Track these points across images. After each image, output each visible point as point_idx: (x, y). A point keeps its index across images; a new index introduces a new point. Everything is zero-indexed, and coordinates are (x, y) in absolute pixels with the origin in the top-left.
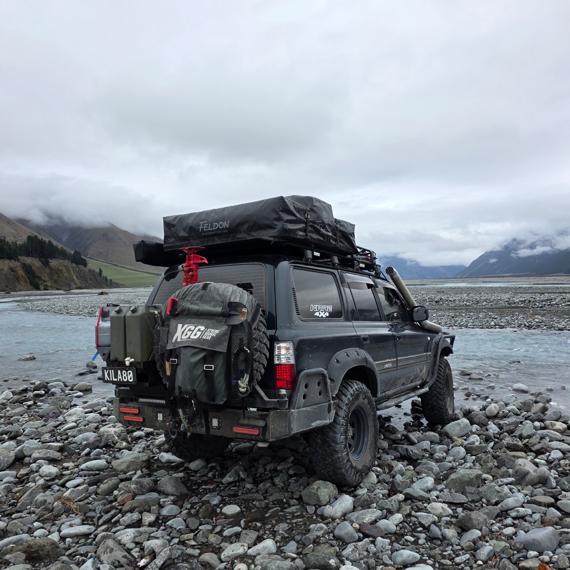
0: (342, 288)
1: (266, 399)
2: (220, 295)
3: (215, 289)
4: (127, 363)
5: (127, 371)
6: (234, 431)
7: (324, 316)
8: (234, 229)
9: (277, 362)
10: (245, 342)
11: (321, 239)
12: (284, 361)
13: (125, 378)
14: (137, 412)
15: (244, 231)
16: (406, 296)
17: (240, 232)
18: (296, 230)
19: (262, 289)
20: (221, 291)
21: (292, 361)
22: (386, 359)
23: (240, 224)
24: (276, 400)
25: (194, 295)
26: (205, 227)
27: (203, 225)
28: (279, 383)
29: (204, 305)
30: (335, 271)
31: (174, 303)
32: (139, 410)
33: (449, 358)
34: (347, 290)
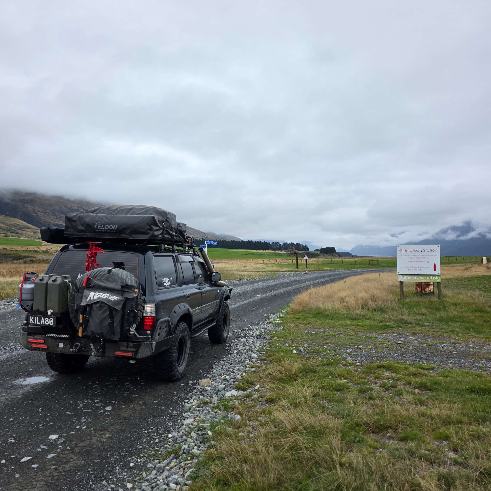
0: (177, 264)
1: (138, 336)
2: (120, 278)
3: (116, 274)
4: (49, 314)
5: (49, 319)
6: (116, 354)
7: (168, 285)
8: (120, 231)
9: (145, 315)
10: (134, 306)
11: (170, 237)
12: (149, 315)
13: (47, 322)
14: (43, 342)
15: (127, 233)
16: (209, 265)
17: (124, 234)
18: (159, 235)
19: (136, 270)
20: (120, 275)
21: (154, 315)
22: (196, 307)
23: (125, 229)
24: (144, 337)
25: (102, 277)
26: (99, 226)
27: (97, 225)
28: (145, 327)
29: (109, 283)
30: (173, 255)
31: (88, 279)
32: (44, 341)
33: (228, 302)
34: (179, 264)
